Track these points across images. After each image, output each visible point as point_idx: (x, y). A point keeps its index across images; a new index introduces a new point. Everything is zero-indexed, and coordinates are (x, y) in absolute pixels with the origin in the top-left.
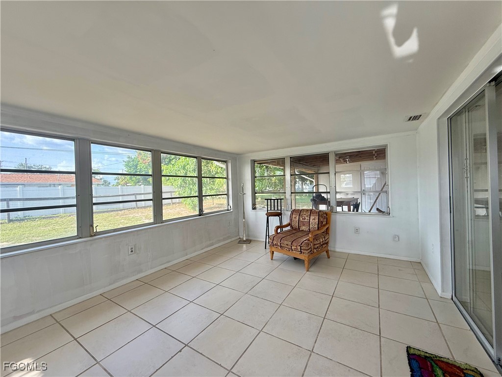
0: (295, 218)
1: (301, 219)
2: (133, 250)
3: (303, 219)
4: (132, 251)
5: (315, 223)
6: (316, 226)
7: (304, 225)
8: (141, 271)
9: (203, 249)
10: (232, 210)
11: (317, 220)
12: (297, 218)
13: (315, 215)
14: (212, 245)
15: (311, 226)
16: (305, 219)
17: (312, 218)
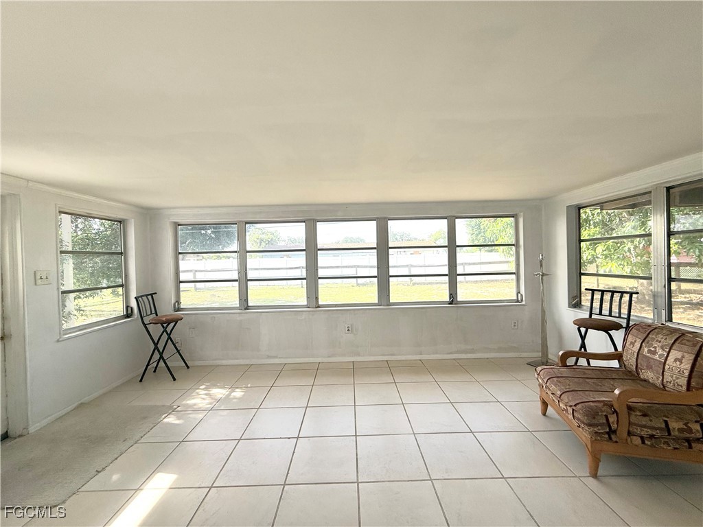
0: (631, 343)
1: (646, 350)
2: (350, 329)
3: (649, 351)
4: (348, 330)
5: (681, 372)
6: (683, 381)
7: (649, 368)
8: (359, 355)
9: (451, 353)
10: (524, 303)
11: (686, 366)
12: (637, 345)
13: (685, 348)
14: (472, 351)
15: (667, 377)
16: (654, 353)
17: (675, 354)
